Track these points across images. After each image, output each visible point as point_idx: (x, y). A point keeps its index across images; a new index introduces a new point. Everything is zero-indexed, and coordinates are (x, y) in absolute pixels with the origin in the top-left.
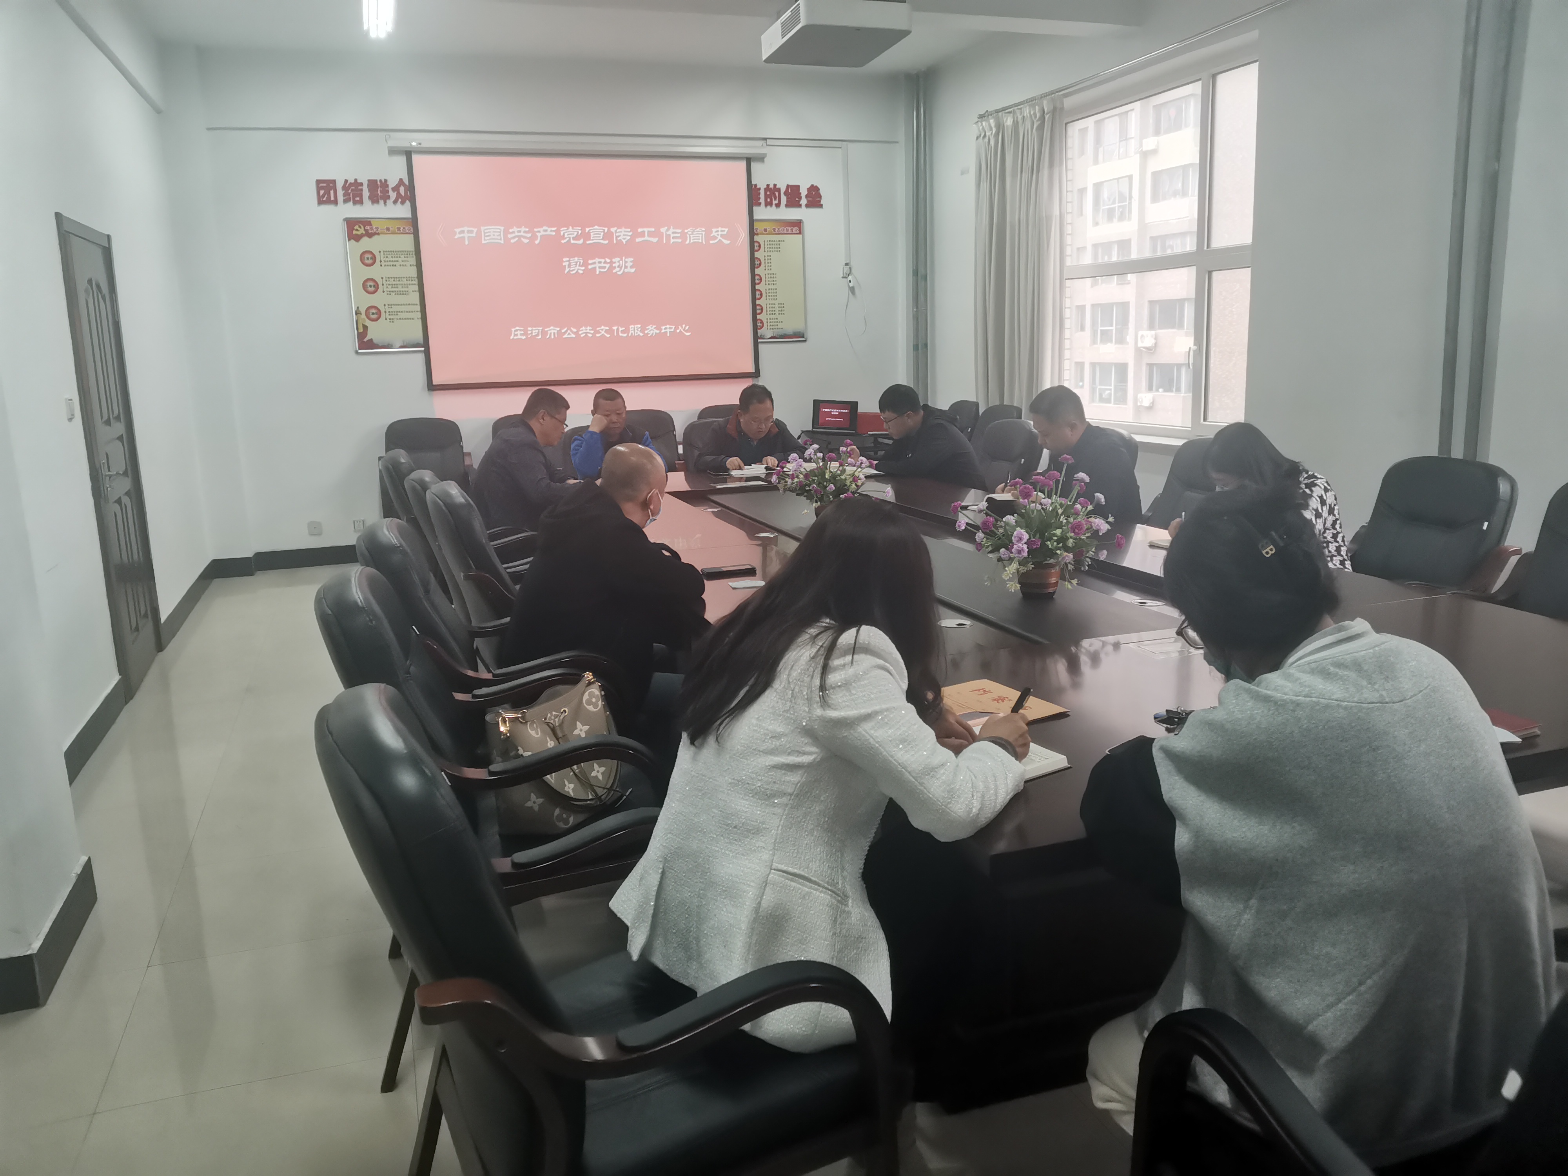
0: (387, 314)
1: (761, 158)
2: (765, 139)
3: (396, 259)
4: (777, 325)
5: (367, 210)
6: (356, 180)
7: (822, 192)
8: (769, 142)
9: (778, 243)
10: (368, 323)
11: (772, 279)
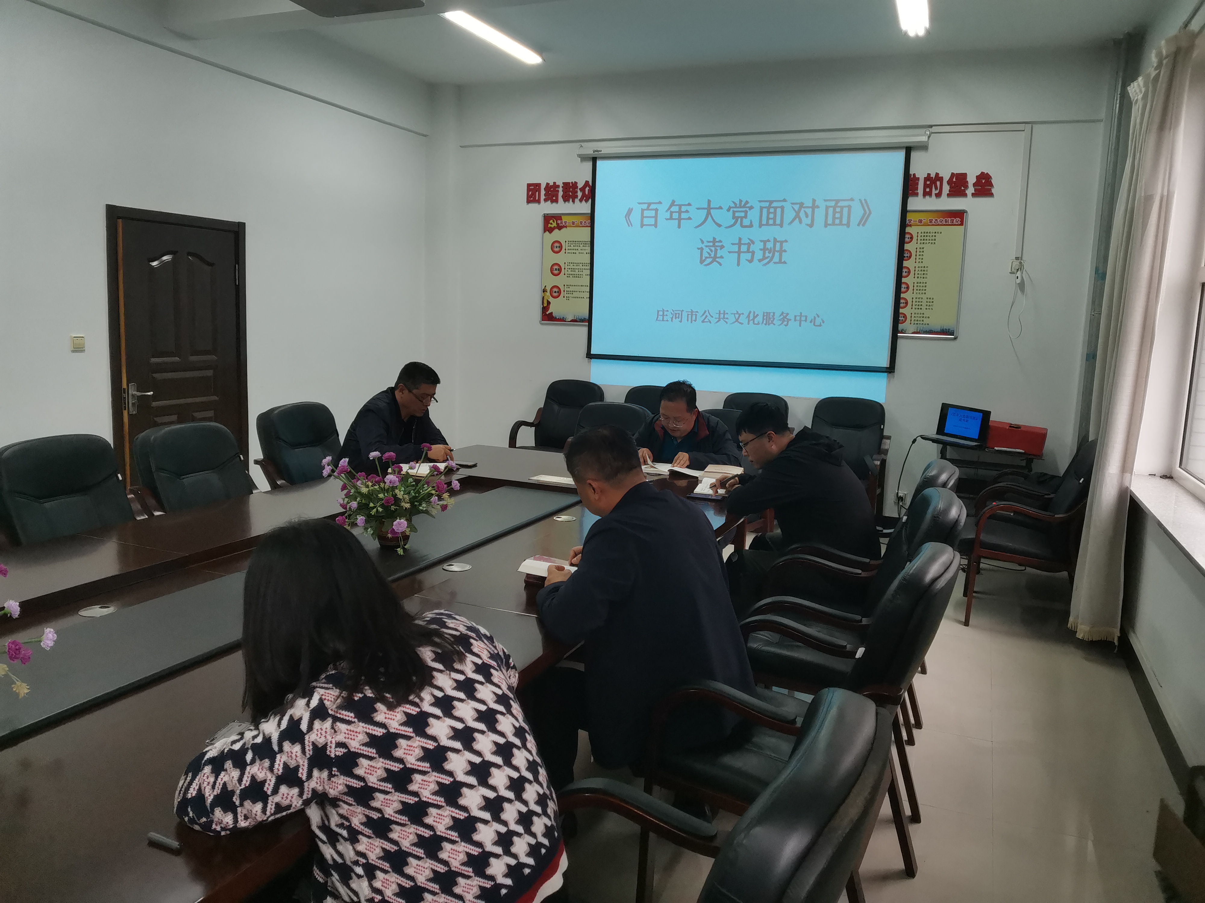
0: (566, 292)
1: (923, 147)
2: (931, 126)
3: (577, 248)
4: (923, 321)
5: (560, 207)
6: (555, 183)
7: (993, 181)
8: (934, 129)
9: (934, 234)
10: (551, 299)
11: (923, 272)
